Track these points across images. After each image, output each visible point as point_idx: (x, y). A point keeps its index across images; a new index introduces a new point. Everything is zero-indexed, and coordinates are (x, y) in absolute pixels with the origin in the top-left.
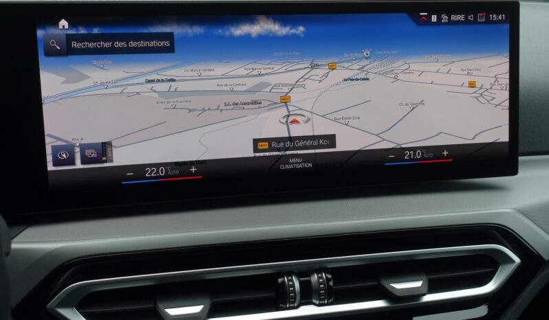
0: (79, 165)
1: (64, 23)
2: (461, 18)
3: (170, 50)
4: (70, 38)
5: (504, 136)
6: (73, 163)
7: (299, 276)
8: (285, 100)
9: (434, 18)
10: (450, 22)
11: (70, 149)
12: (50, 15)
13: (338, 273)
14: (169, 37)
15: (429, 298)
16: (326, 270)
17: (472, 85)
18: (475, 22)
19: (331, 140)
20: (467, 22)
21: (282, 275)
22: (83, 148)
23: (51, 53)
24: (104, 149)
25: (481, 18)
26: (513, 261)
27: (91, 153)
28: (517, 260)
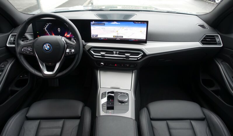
0: (94, 37)
1: (93, 22)
2: (140, 23)
3: (104, 25)
4: (94, 23)
5: (145, 38)
6: (94, 36)
7: (115, 52)
8: (117, 32)
9: (136, 23)
10: (139, 23)
11: (94, 35)
12: (92, 20)
13: (120, 52)
14: (104, 24)
15: (130, 56)
17: (141, 31)
18: (142, 23)
19: (122, 37)
20: (141, 23)
21: (113, 51)
22: (95, 35)
23: (92, 25)
24: (97, 35)
25: (143, 23)
26: (141, 54)
27: (96, 36)
28: (143, 54)
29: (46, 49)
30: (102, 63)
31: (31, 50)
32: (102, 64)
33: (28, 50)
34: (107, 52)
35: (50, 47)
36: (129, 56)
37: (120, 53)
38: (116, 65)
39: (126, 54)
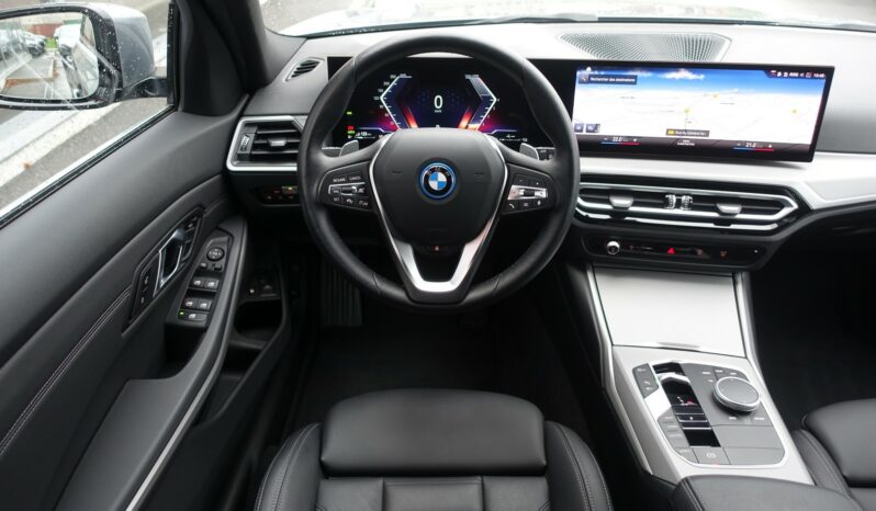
0: (584, 133)
1: (589, 69)
2: (796, 74)
3: (635, 83)
4: (590, 76)
5: (807, 140)
6: (581, 131)
7: (677, 195)
8: (687, 111)
9: (779, 74)
10: (789, 77)
11: (582, 126)
12: (583, 64)
13: (696, 198)
14: (635, 77)
15: (740, 216)
16: (690, 195)
17: (795, 112)
18: (805, 77)
19: (707, 133)
20: (799, 77)
21: (668, 194)
22: (588, 125)
23: (581, 82)
24: (596, 127)
25: (808, 75)
26: (790, 205)
27: (591, 128)
28: (795, 206)
29: (434, 185)
30: (612, 244)
31: (361, 190)
32: (614, 247)
33: (351, 191)
34: (640, 198)
35: (449, 178)
36: (735, 214)
37: (698, 203)
38: (671, 251)
39: (725, 208)
